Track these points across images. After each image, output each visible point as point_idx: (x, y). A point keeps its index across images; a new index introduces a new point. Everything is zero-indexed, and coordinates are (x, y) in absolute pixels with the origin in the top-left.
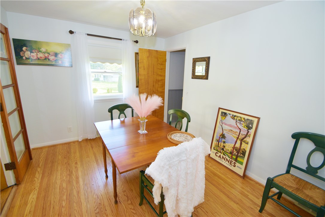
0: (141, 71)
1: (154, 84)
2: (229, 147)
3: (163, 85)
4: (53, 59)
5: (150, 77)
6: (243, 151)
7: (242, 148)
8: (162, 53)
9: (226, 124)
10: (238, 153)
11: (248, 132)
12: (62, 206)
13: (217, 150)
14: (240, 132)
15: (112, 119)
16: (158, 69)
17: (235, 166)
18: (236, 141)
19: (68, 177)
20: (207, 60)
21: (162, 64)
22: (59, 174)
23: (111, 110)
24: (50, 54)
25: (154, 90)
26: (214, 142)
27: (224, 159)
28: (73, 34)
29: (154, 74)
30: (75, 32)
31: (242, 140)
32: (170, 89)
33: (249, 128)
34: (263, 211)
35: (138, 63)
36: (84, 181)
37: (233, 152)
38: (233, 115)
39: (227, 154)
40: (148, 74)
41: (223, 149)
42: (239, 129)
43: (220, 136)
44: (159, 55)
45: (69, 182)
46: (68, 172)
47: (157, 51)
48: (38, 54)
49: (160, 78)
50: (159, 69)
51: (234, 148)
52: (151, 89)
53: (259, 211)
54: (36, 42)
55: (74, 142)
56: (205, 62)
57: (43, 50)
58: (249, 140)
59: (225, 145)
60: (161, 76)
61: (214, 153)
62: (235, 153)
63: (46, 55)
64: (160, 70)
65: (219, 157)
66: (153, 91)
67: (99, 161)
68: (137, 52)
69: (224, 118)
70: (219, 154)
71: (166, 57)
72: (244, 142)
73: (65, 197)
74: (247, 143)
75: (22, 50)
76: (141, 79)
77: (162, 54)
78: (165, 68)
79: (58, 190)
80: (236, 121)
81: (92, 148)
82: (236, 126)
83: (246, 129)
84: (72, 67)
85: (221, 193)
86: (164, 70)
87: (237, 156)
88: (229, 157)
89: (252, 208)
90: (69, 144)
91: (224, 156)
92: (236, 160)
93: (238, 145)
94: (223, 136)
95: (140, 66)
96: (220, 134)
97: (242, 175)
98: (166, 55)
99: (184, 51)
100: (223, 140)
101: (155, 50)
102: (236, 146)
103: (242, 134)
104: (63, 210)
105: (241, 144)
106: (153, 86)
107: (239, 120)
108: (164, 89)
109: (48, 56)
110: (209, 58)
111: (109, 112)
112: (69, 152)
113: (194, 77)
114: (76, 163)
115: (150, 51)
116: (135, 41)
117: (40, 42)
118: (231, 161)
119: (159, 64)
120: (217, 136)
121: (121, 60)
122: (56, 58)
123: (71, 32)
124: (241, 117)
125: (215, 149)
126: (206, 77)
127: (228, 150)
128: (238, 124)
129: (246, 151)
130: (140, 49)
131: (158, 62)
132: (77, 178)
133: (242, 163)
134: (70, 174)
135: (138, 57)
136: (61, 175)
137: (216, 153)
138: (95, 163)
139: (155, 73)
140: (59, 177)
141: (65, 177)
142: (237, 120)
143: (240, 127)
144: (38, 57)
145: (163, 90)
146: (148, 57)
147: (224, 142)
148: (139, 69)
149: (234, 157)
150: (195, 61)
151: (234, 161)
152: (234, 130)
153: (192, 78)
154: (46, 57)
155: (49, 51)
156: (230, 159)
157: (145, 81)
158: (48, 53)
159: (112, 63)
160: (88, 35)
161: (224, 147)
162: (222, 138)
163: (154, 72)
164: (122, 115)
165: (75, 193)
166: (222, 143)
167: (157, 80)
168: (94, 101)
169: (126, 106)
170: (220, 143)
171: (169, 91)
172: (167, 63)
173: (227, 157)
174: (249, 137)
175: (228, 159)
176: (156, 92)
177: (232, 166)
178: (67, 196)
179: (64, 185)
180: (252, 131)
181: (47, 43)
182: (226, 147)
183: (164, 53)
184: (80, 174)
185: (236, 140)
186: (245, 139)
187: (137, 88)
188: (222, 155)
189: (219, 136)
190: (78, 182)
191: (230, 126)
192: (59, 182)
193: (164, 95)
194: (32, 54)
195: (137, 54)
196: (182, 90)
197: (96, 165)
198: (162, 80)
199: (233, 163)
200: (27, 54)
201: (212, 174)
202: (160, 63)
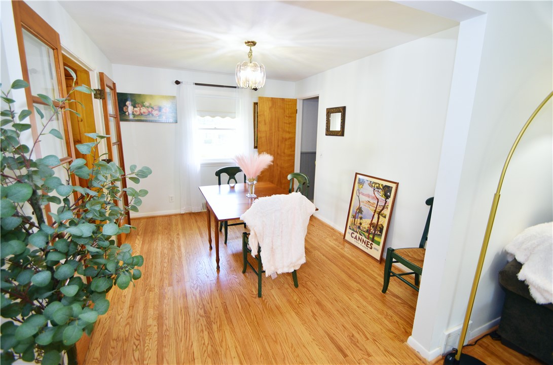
0: (262, 127)
1: (280, 143)
2: (366, 224)
3: (292, 146)
4: (157, 114)
5: (274, 134)
6: (380, 228)
7: (379, 224)
8: (291, 101)
9: (363, 194)
10: (375, 230)
11: (386, 202)
12: (164, 267)
13: (353, 230)
14: (378, 203)
15: (220, 184)
16: (284, 123)
17: (371, 248)
18: (374, 215)
19: (170, 245)
20: (342, 110)
21: (290, 117)
22: (160, 242)
23: (218, 174)
24: (154, 108)
25: (279, 152)
26: (351, 219)
27: (361, 241)
28: (179, 85)
29: (278, 130)
30: (182, 82)
31: (379, 214)
32: (303, 151)
33: (387, 197)
34: (387, 291)
35: (257, 116)
36: (186, 250)
37: (370, 230)
38: (371, 182)
39: (364, 234)
40: (270, 130)
41: (359, 227)
42: (377, 198)
43: (357, 210)
44: (286, 104)
45: (171, 249)
46: (169, 242)
47: (283, 100)
48: (141, 108)
49: (287, 136)
50: (286, 123)
51: (371, 224)
52: (274, 150)
53: (382, 291)
54: (139, 95)
55: (176, 215)
56: (340, 113)
57: (146, 104)
58: (387, 212)
59: (362, 221)
60: (289, 132)
61: (349, 233)
62: (372, 230)
63: (150, 110)
64: (288, 125)
65: (355, 238)
66: (278, 154)
67: (204, 234)
68: (256, 101)
69: (361, 186)
70: (356, 234)
71: (296, 107)
72: (382, 215)
73: (166, 260)
74: (385, 217)
75: (125, 105)
76: (261, 138)
77: (290, 103)
78: (295, 122)
79: (159, 255)
80: (374, 189)
81: (196, 221)
82: (373, 195)
83: (384, 199)
84: (177, 122)
85: (343, 273)
86: (293, 124)
87: (374, 235)
88: (366, 238)
89: (374, 288)
90: (170, 216)
91: (360, 237)
92: (373, 240)
93: (375, 221)
94: (360, 210)
95: (259, 120)
96: (357, 208)
97: (379, 259)
98: (296, 105)
99: (317, 98)
100: (360, 215)
101: (280, 99)
102: (373, 222)
103: (379, 206)
104: (164, 269)
105: (378, 218)
106: (278, 146)
107: (377, 188)
108: (294, 151)
109: (152, 111)
110: (344, 108)
111: (216, 175)
112: (170, 224)
113: (329, 133)
114: (178, 234)
115: (273, 100)
116: (254, 89)
117: (144, 95)
118: (368, 242)
119: (286, 116)
120: (353, 211)
121: (235, 113)
122: (160, 113)
123: (177, 83)
124: (379, 184)
125: (350, 229)
126: (341, 133)
127: (365, 228)
128: (376, 193)
129: (383, 227)
130: (260, 98)
131: (284, 113)
132: (179, 247)
133: (378, 244)
134: (172, 243)
135: (257, 108)
136: (162, 243)
137: (352, 233)
138: (199, 236)
139: (280, 129)
140: (160, 244)
141: (166, 245)
142: (374, 187)
143: (378, 196)
144: (141, 113)
145: (292, 153)
146: (270, 108)
147: (361, 218)
148: (258, 124)
149: (371, 236)
150: (330, 112)
151: (371, 242)
152: (372, 201)
153: (326, 135)
154: (149, 112)
155: (152, 106)
156: (367, 240)
157: (266, 139)
158: (152, 108)
159: (223, 117)
160: (196, 84)
161: (361, 224)
162: (359, 212)
163: (278, 128)
164: (232, 180)
165: (176, 258)
166: (359, 219)
167: (283, 138)
168: (201, 165)
169: (237, 170)
170: (356, 220)
171: (302, 153)
172: (297, 115)
173: (363, 238)
174: (387, 208)
175: (365, 239)
176: (282, 154)
177: (369, 248)
178: (168, 259)
179: (166, 251)
180: (390, 201)
181: (151, 96)
182: (363, 224)
183: (294, 102)
184: (182, 243)
185: (373, 213)
186: (382, 212)
187: (256, 150)
188: (358, 235)
189: (355, 210)
190: (179, 250)
191: (368, 196)
192: (160, 248)
193: (294, 159)
194: (135, 109)
195: (256, 104)
196: (315, 153)
197: (200, 238)
198: (290, 138)
199: (369, 244)
200: (130, 109)
201: (339, 256)
202: (288, 115)
